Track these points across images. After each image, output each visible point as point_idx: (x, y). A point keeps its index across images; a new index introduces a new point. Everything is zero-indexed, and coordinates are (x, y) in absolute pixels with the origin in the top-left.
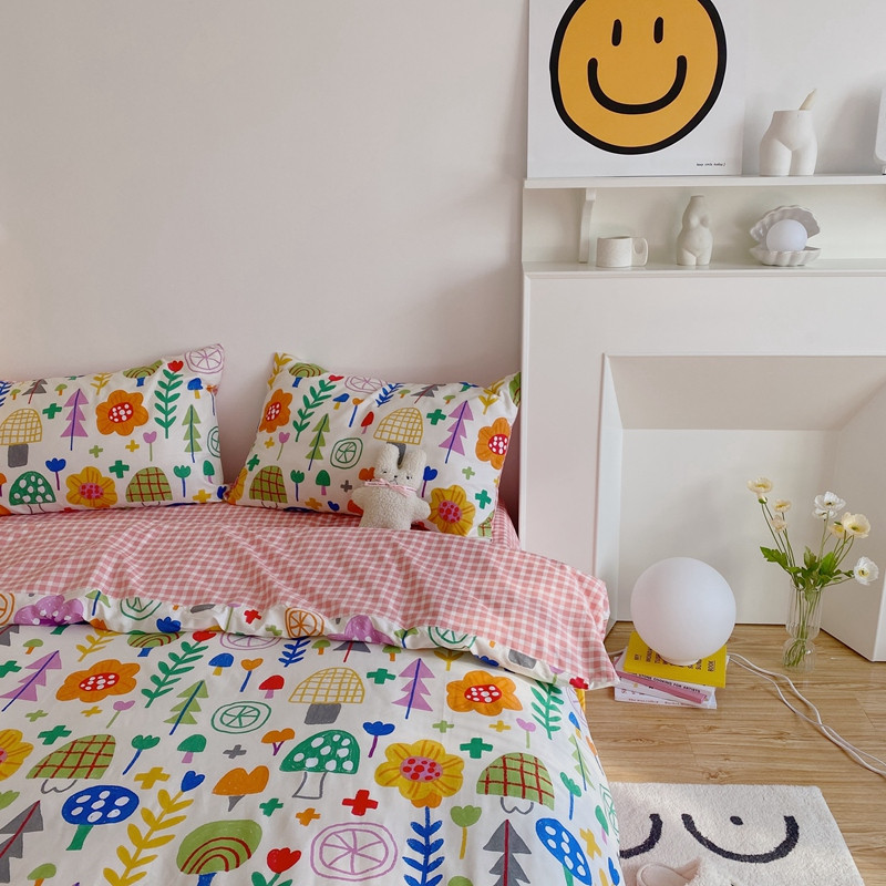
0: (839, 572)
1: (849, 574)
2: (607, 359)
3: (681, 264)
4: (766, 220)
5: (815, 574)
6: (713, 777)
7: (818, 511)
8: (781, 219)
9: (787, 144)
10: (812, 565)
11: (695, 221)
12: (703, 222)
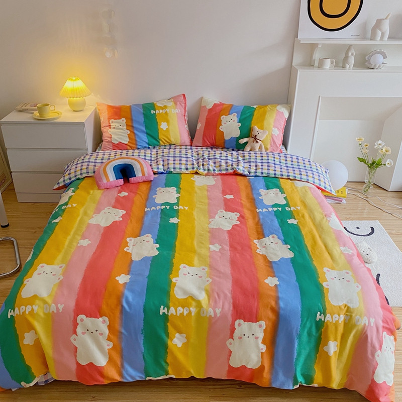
0: (382, 164)
1: (385, 165)
2: (321, 98)
3: (344, 67)
4: (371, 54)
5: (374, 165)
6: (348, 219)
7: (376, 146)
8: (375, 54)
9: (380, 30)
10: (373, 163)
11: (350, 54)
12: (352, 54)
